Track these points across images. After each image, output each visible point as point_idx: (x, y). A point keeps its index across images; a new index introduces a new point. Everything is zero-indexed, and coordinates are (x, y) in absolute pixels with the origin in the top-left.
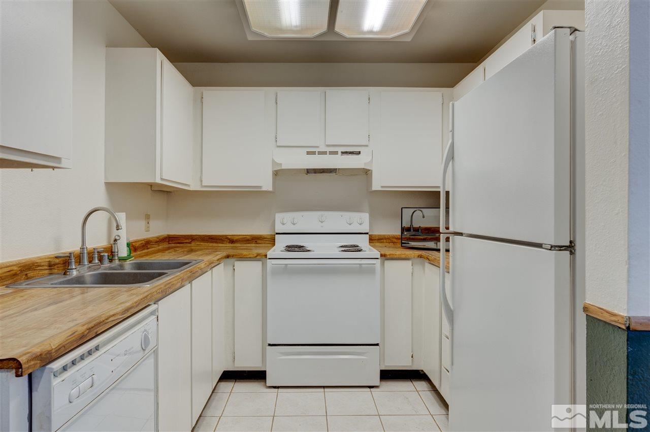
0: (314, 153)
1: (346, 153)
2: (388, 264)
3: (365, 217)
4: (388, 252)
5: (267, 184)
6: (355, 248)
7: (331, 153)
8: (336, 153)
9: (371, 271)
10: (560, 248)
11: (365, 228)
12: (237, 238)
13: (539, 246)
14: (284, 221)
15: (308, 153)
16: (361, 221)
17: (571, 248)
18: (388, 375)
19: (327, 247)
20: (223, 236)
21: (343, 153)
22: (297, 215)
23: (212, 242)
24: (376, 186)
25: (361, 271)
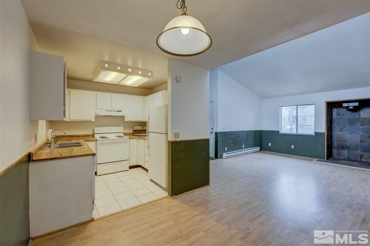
0: (108, 111)
1: (118, 111)
2: (131, 140)
3: (122, 128)
4: (131, 137)
5: (93, 120)
6: (120, 137)
7: (113, 111)
8: (115, 111)
9: (126, 142)
10: (166, 134)
11: (122, 131)
12: (79, 136)
13: (163, 134)
14: (97, 130)
15: (106, 111)
16: (121, 129)
17: (167, 134)
18: (131, 167)
19: (112, 137)
20: (74, 135)
21: (117, 111)
22: (102, 128)
23: (70, 137)
24: (126, 120)
25: (124, 142)
